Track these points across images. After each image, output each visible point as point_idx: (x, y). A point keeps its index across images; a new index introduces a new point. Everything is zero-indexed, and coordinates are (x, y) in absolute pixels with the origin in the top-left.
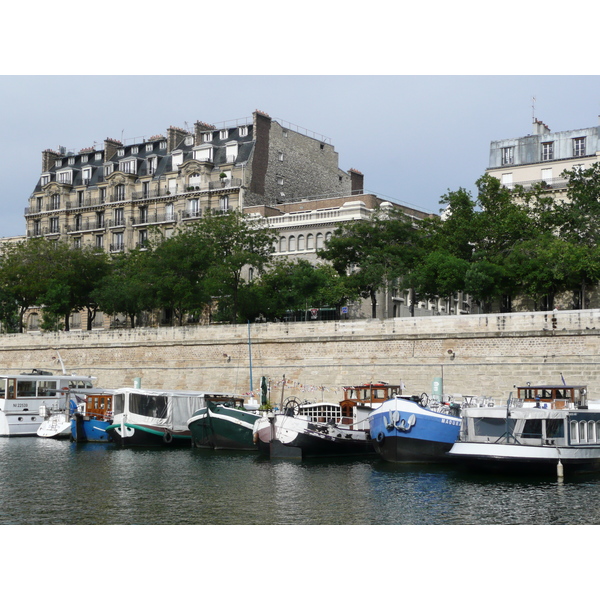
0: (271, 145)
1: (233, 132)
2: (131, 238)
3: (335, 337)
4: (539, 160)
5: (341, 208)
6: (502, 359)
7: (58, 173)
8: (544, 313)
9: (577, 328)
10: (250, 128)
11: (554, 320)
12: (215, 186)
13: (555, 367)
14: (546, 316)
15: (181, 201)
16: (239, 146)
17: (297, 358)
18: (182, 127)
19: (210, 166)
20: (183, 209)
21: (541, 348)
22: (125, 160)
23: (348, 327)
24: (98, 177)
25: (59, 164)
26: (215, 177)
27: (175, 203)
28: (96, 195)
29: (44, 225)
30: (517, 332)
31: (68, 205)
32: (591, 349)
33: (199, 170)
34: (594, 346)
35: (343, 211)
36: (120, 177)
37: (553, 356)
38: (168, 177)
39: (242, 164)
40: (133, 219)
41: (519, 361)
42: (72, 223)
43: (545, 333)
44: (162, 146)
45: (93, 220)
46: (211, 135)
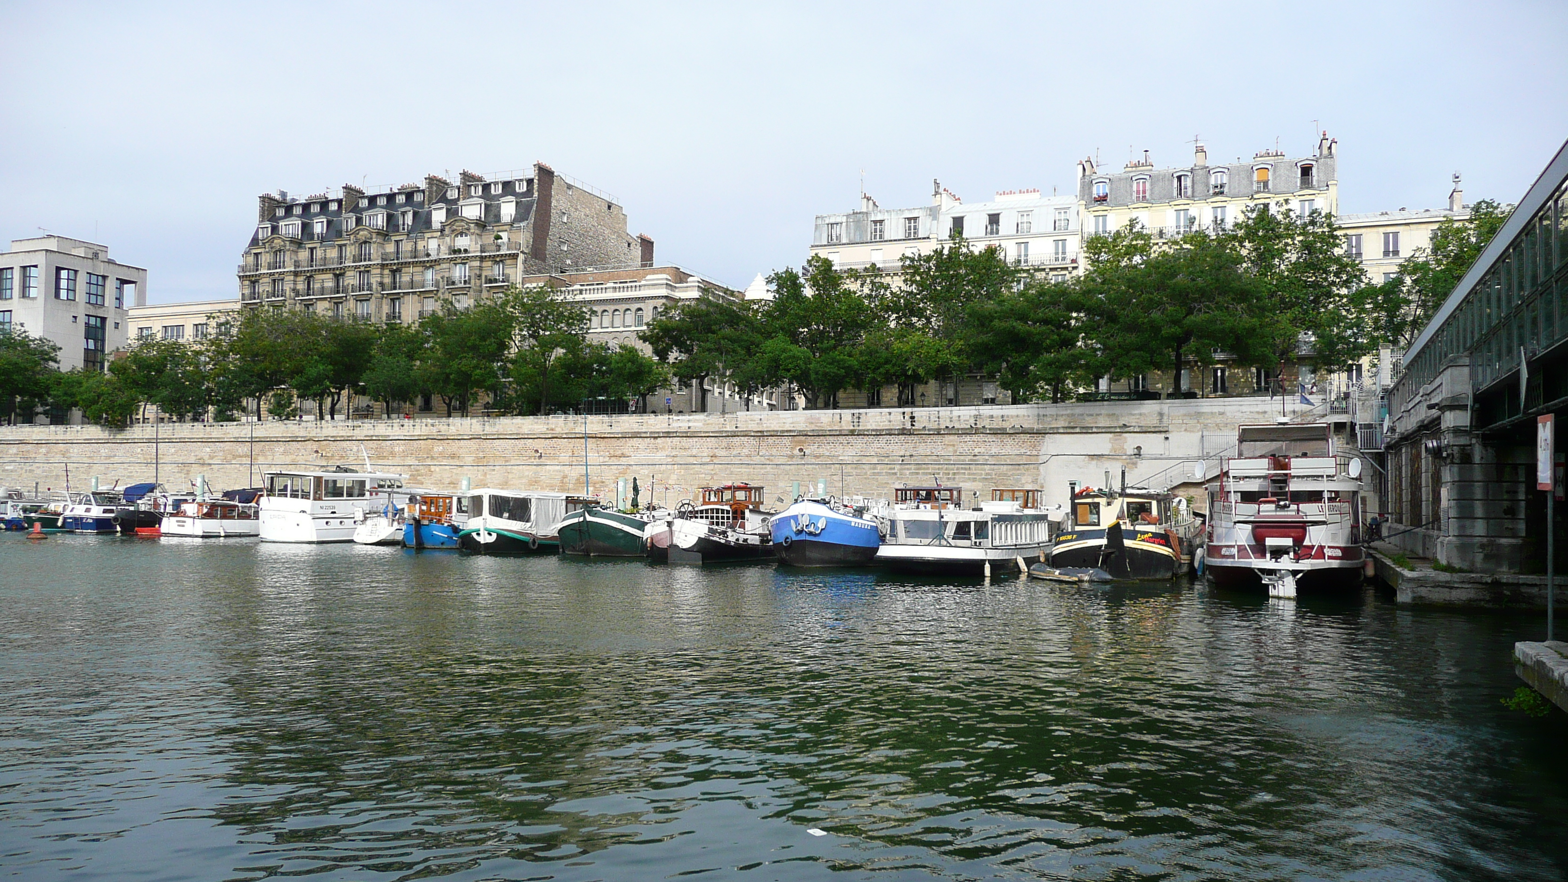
0: (554, 203)
1: (508, 187)
2: (379, 308)
3: (668, 432)
4: (869, 240)
5: (643, 282)
6: (857, 458)
7: (282, 223)
8: (901, 410)
9: (936, 427)
10: (530, 182)
11: (912, 418)
12: (487, 248)
13: (913, 467)
14: (904, 413)
15: (444, 266)
16: (517, 203)
17: (623, 456)
18: (441, 175)
19: (482, 225)
20: (447, 275)
21: (898, 447)
22: (371, 212)
23: (683, 421)
24: (334, 230)
25: (280, 212)
26: (489, 239)
27: (437, 268)
28: (333, 253)
29: (264, 287)
30: (873, 430)
31: (297, 264)
32: (951, 449)
33: (468, 229)
34: (954, 445)
35: (645, 285)
36: (366, 232)
37: (911, 456)
38: (427, 235)
39: (522, 225)
40: (382, 284)
41: (875, 460)
42: (301, 286)
43: (903, 432)
44: (418, 198)
45: (330, 284)
46: (480, 188)
